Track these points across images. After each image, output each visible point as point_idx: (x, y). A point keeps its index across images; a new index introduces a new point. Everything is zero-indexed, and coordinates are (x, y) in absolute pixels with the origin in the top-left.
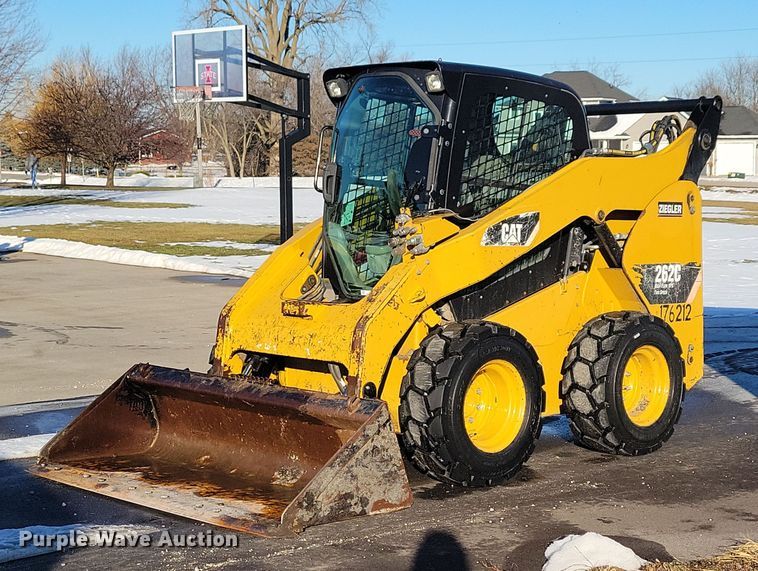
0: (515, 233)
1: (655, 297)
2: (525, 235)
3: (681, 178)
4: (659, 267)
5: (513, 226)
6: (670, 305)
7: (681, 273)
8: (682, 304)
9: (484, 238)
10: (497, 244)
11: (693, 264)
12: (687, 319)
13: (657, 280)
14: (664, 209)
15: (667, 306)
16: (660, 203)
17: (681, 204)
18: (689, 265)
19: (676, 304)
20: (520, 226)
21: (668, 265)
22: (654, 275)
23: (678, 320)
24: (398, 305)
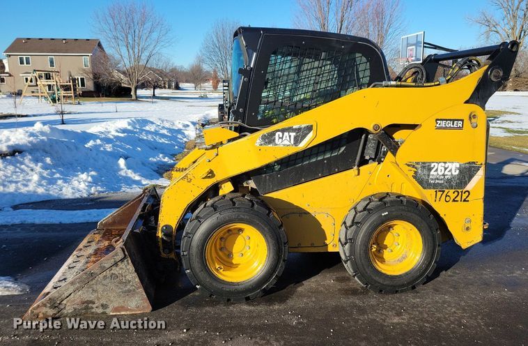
0: (288, 138)
1: (430, 184)
2: (297, 141)
3: (467, 102)
4: (435, 164)
5: (286, 134)
6: (446, 191)
7: (459, 169)
8: (460, 191)
9: (258, 141)
10: (271, 145)
11: (474, 163)
12: (465, 201)
13: (432, 172)
14: (443, 124)
15: (444, 191)
16: (437, 120)
17: (462, 120)
18: (469, 163)
19: (453, 190)
20: (293, 134)
21: (445, 163)
22: (430, 169)
23: (454, 201)
24: (191, 180)
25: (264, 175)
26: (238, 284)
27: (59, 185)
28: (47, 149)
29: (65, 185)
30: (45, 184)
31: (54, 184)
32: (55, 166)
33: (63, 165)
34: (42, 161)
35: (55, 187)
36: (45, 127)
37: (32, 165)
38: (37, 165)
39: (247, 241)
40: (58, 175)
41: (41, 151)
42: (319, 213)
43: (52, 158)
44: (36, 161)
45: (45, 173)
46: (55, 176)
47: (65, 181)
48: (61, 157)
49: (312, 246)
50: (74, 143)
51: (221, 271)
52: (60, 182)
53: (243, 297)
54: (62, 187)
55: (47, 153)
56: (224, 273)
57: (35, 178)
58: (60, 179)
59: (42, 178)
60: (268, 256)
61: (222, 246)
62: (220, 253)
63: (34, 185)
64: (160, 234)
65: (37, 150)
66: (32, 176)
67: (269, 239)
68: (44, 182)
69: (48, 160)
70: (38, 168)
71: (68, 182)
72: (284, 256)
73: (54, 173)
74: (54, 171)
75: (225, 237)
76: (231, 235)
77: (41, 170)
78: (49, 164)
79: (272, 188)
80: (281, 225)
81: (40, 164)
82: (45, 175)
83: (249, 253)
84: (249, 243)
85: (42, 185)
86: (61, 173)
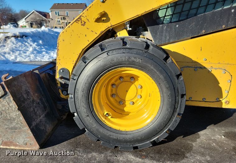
24: (85, 23)
25: (161, 25)
26: (126, 133)
27: (43, 54)
28: (42, 36)
29: (46, 54)
30: (35, 53)
31: (40, 53)
32: (44, 45)
33: (49, 45)
34: (37, 42)
35: (40, 55)
36: (46, 28)
37: (31, 43)
38: (34, 43)
39: (139, 90)
40: (44, 50)
41: (38, 37)
42: (216, 69)
43: (43, 41)
44: (34, 41)
45: (37, 48)
46: (42, 50)
47: (47, 53)
48: (48, 42)
49: (204, 100)
50: (56, 35)
51: (109, 117)
52: (44, 53)
53: (131, 146)
54: (44, 56)
55: (40, 38)
56: (112, 119)
57: (31, 49)
58: (44, 51)
59: (35, 49)
60: (161, 108)
61: (114, 92)
62: (111, 99)
63: (30, 53)
64: (58, 77)
65: (36, 36)
66: (30, 48)
67: (165, 90)
68: (35, 52)
69: (41, 42)
70: (34, 45)
71: (48, 53)
72: (180, 109)
73: (42, 49)
74: (43, 47)
75: (116, 83)
76: (123, 82)
77: (35, 46)
78: (41, 44)
79: (169, 40)
80: (181, 74)
81: (36, 43)
82: (37, 49)
83: (139, 102)
84: (141, 92)
85: (33, 53)
86: (46, 49)
